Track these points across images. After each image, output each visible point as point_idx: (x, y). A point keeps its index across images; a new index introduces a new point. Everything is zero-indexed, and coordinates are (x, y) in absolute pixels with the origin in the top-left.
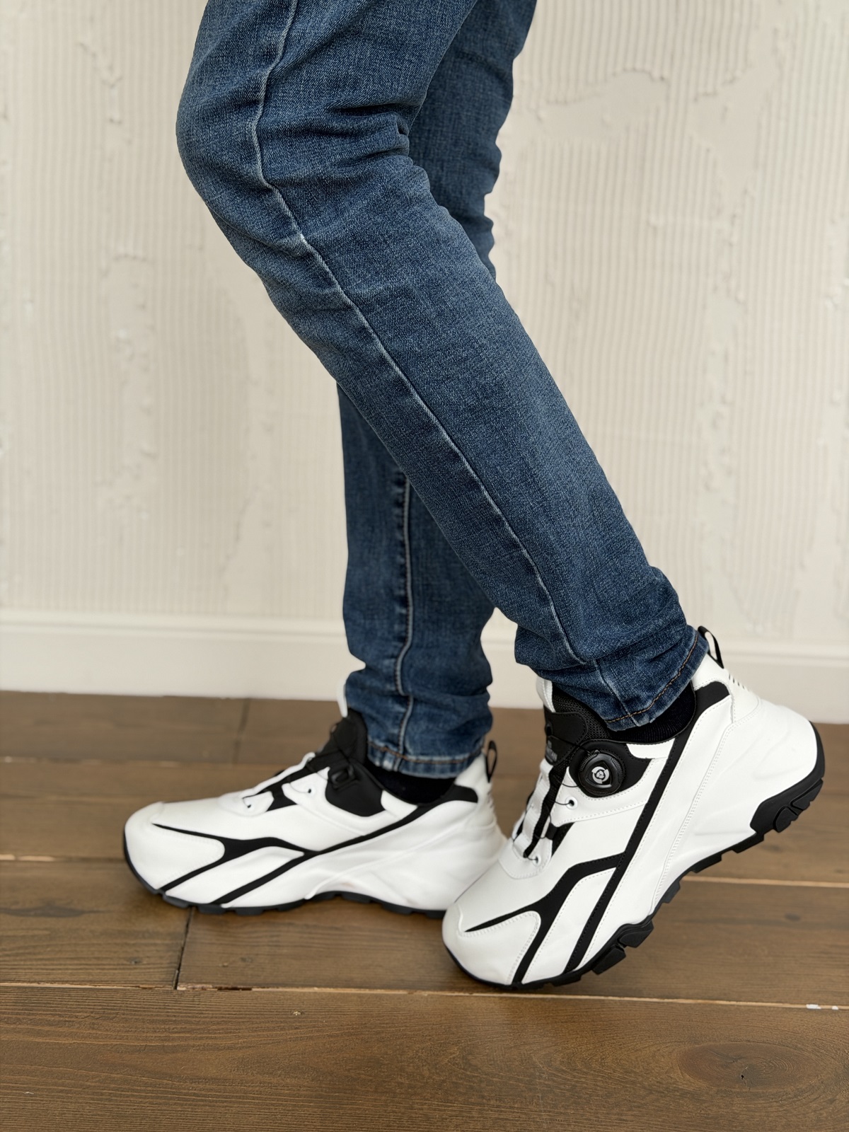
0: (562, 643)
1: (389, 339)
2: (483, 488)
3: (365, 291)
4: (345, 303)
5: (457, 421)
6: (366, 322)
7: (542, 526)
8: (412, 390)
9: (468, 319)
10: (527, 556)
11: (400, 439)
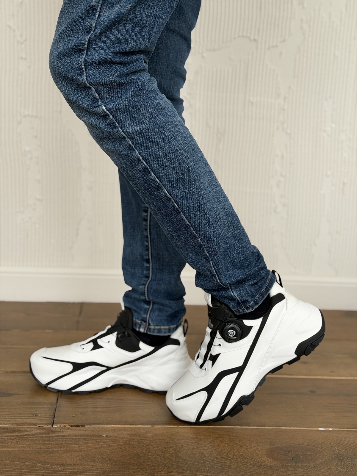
0: (215, 278)
1: (141, 150)
2: (181, 213)
3: (130, 130)
4: (122, 135)
5: (170, 185)
6: (131, 143)
7: (207, 229)
8: (151, 172)
9: (175, 142)
10: (200, 241)
11: (146, 193)
